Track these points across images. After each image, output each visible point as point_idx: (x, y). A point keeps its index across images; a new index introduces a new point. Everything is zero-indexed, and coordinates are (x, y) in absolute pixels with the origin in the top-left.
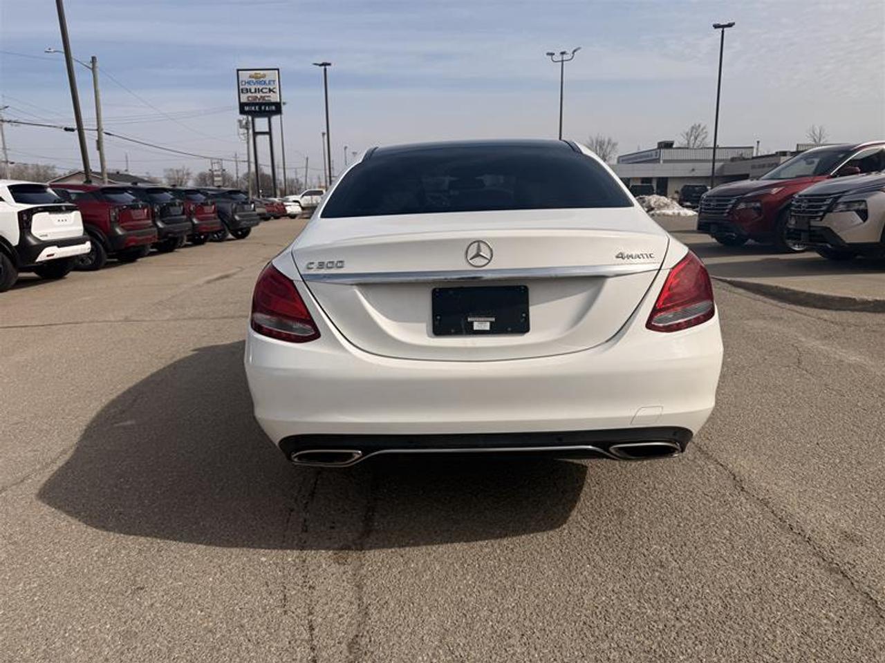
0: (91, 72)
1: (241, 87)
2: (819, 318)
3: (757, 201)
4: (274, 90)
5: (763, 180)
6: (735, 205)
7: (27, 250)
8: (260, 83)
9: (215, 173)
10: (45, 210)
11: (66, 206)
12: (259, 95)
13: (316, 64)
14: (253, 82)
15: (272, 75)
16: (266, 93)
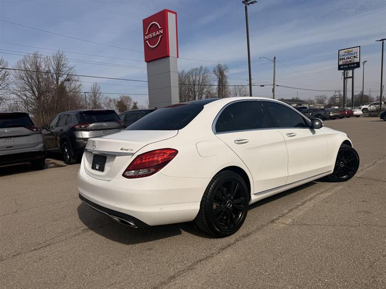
0: (273, 63)
1: (340, 58)
4: (357, 57)
8: (350, 54)
9: (336, 96)
12: (348, 60)
14: (346, 54)
15: (356, 50)
16: (353, 58)
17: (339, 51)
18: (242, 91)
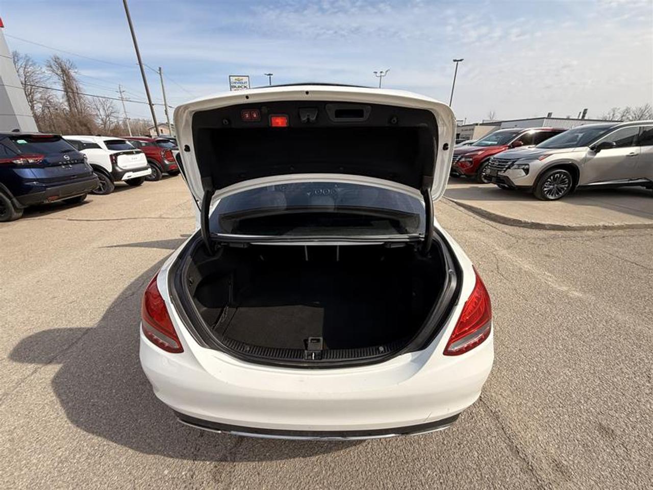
0: (159, 75)
1: (232, 85)
2: (503, 232)
3: (471, 158)
4: (247, 87)
5: (474, 146)
6: (460, 159)
7: (116, 175)
8: (240, 83)
10: (124, 153)
11: (136, 151)
13: (265, 74)
14: (237, 82)
15: (245, 79)
16: (243, 88)
17: (230, 76)
18: (106, 106)
